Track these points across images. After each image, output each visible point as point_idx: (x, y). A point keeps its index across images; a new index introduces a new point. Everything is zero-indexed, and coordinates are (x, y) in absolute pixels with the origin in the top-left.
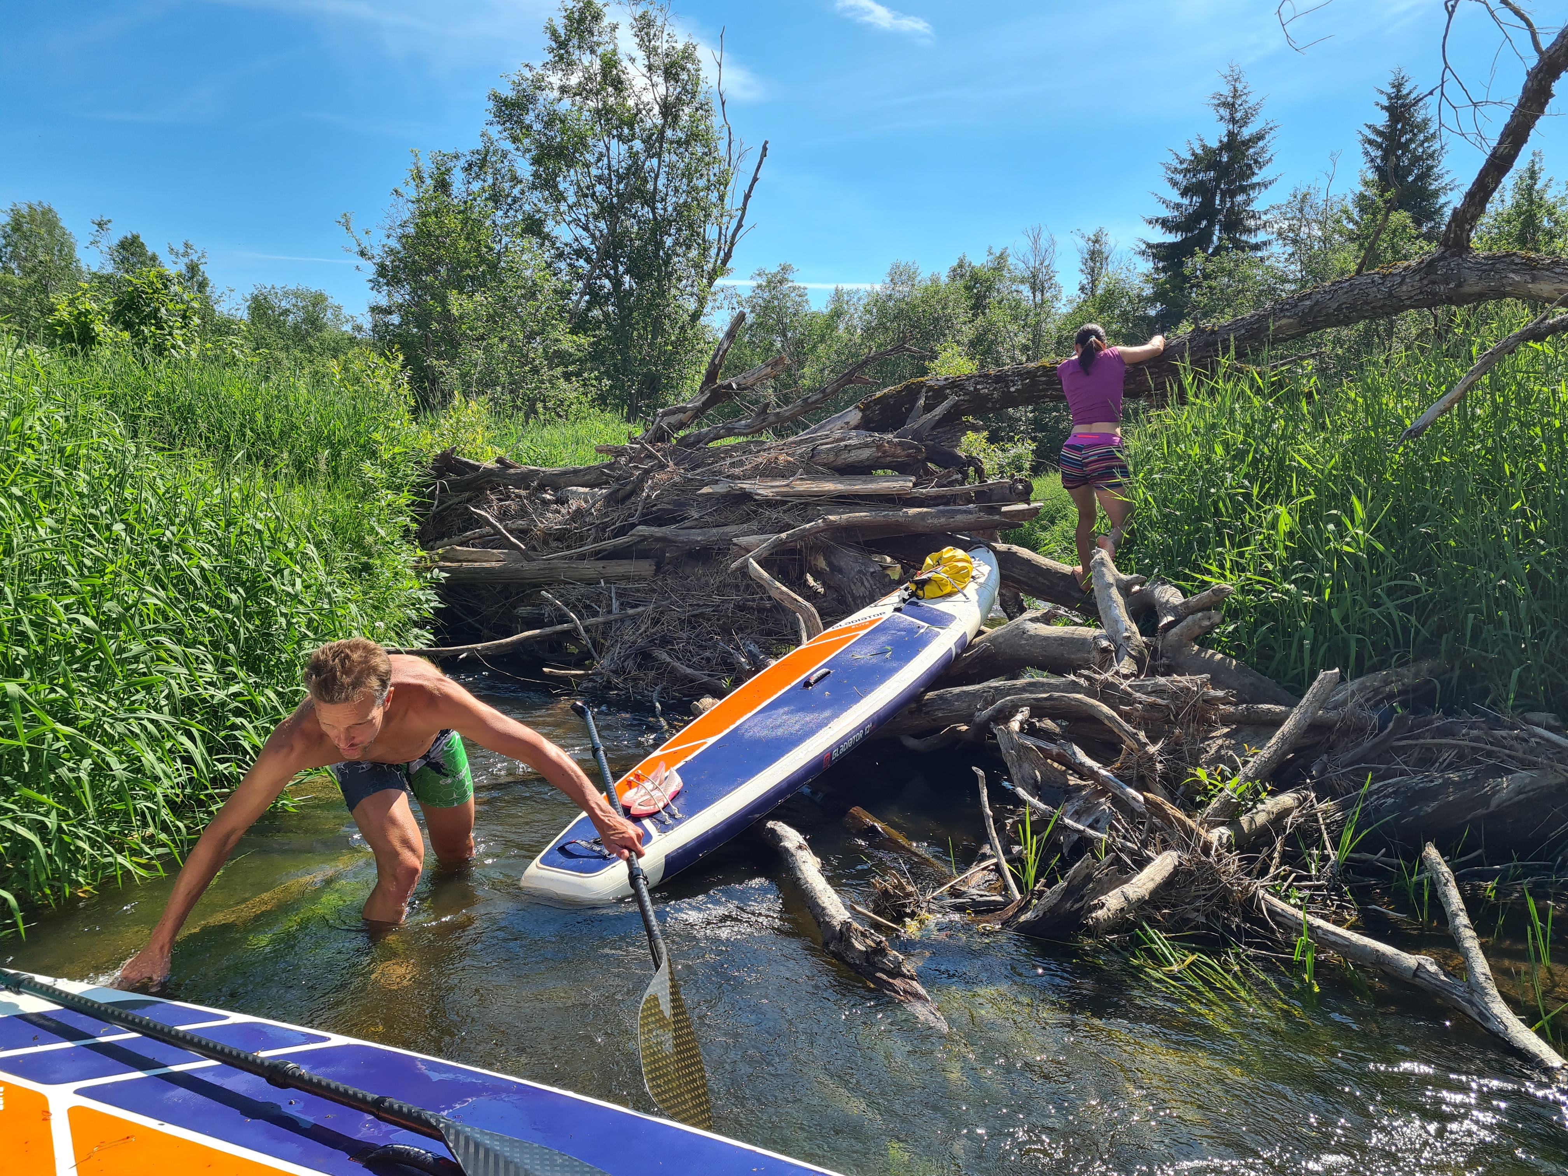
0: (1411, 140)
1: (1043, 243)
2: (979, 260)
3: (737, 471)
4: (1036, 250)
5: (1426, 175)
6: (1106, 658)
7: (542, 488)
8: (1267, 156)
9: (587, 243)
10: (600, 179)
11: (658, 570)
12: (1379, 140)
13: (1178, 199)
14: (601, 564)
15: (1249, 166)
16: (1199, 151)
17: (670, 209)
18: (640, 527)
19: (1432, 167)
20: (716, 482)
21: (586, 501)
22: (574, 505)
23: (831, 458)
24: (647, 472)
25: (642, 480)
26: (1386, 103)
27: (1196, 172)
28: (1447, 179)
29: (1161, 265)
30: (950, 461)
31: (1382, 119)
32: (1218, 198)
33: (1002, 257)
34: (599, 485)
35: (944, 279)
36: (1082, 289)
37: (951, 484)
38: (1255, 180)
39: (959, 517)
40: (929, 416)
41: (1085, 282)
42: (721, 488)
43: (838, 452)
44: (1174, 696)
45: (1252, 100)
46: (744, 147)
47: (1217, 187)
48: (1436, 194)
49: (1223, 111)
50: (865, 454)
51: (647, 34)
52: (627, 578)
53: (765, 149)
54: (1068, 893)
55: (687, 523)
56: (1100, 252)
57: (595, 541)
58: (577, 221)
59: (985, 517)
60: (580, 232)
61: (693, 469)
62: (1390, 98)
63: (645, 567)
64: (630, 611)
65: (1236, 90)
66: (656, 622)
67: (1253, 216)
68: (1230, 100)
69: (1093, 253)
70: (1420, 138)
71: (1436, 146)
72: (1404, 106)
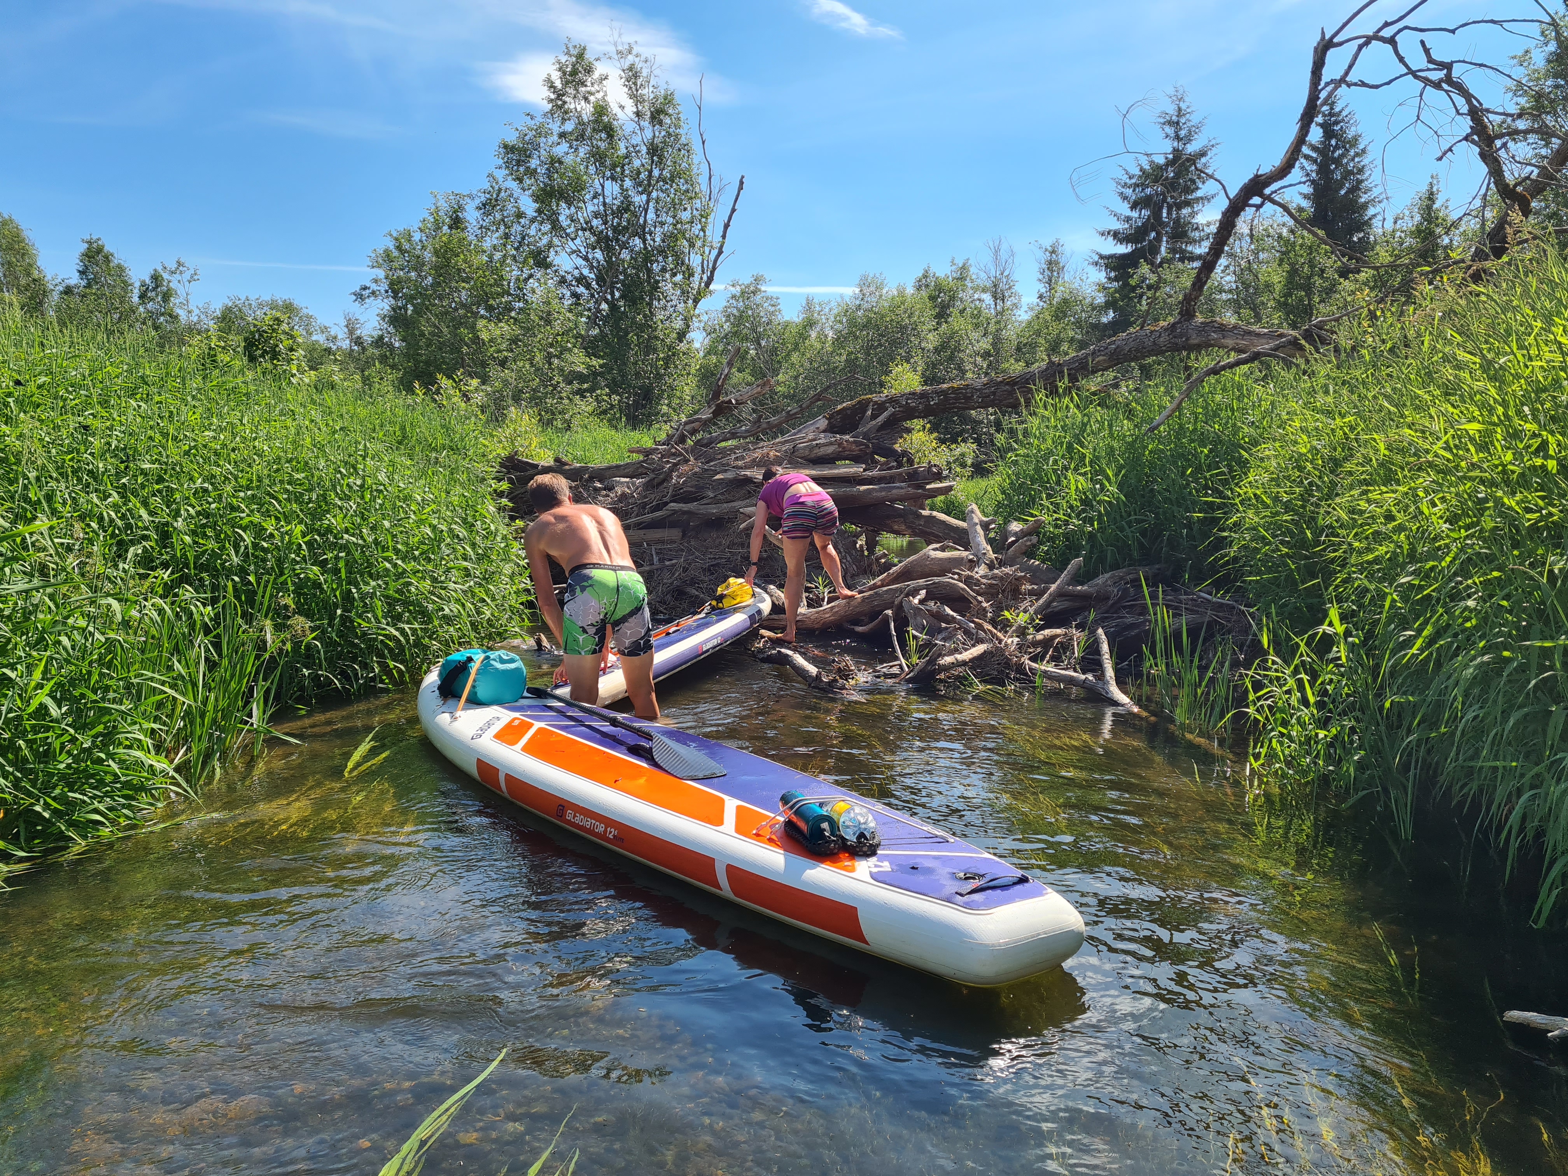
0: (1343, 156)
1: (1004, 255)
2: (943, 271)
3: (740, 463)
4: (996, 261)
5: (1356, 188)
6: (972, 564)
7: (591, 479)
8: (1210, 171)
9: (586, 272)
10: (596, 215)
11: (684, 535)
12: (1314, 155)
13: (1128, 213)
14: (642, 532)
15: (1193, 181)
16: (1147, 167)
17: (658, 239)
18: (672, 504)
19: (1362, 181)
20: (726, 471)
21: (629, 488)
22: (619, 490)
23: (807, 453)
24: (675, 465)
25: (671, 470)
27: (1144, 186)
28: (1375, 192)
29: (1113, 274)
30: (889, 453)
32: (1165, 211)
33: (965, 267)
34: (637, 476)
35: (910, 290)
36: (1041, 297)
37: (890, 469)
38: (1199, 194)
39: (894, 491)
40: (874, 422)
41: (1043, 290)
42: (730, 475)
43: (811, 448)
44: (1001, 579)
45: (1195, 119)
46: (724, 182)
47: (1165, 200)
48: (1365, 206)
49: (1170, 130)
50: (831, 449)
51: (635, 84)
52: (661, 541)
53: (742, 183)
54: (928, 662)
55: (705, 501)
56: (1057, 263)
57: (637, 516)
58: (576, 252)
59: (911, 491)
60: (580, 262)
61: (708, 462)
63: (675, 534)
64: (667, 563)
65: (1180, 109)
66: (685, 570)
67: (1197, 228)
68: (1174, 118)
69: (1050, 263)
70: (1352, 153)
71: (1366, 161)
72: (1337, 123)
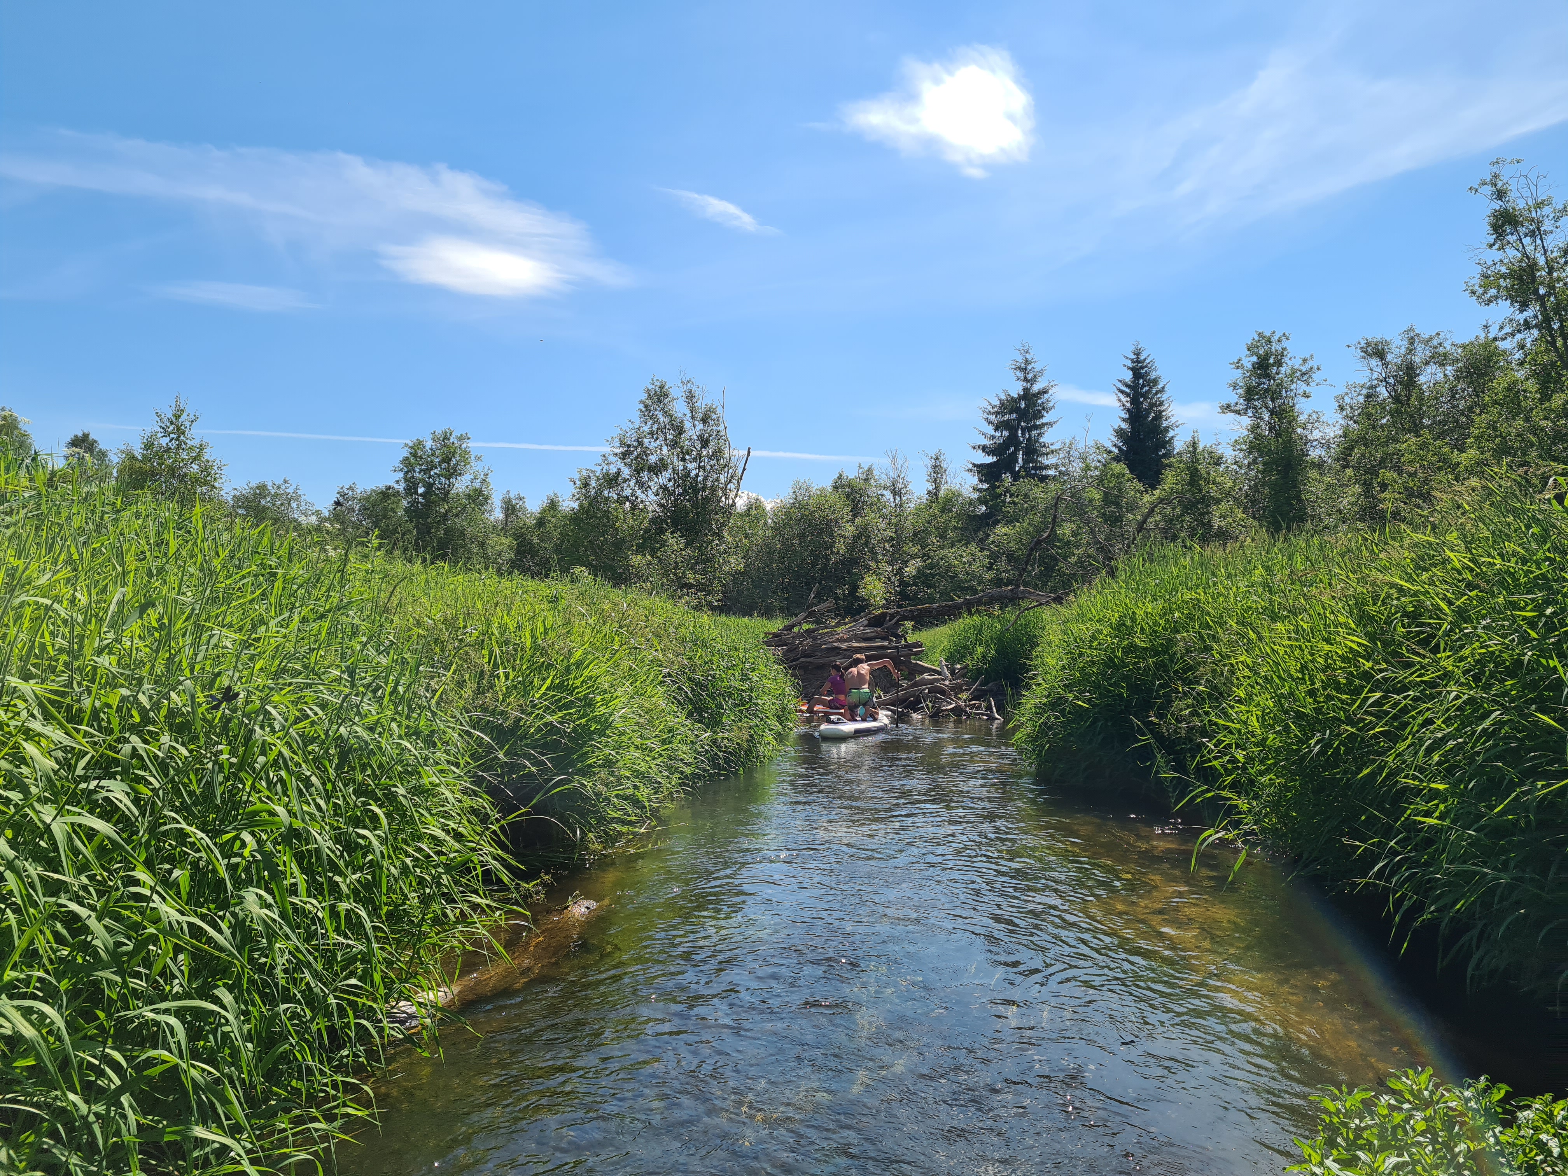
0: (1148, 392)
1: (899, 461)
2: (851, 474)
4: (894, 466)
5: (1159, 416)
6: (944, 680)
8: (1051, 404)
12: (1128, 390)
13: (993, 433)
15: (1039, 411)
16: (1005, 400)
20: (826, 644)
26: (1130, 364)
27: (1004, 414)
29: (983, 478)
30: (897, 635)
31: (1128, 376)
32: (1020, 432)
33: (869, 471)
35: (830, 490)
36: (929, 493)
38: (1044, 420)
40: (890, 623)
41: (931, 488)
43: (864, 634)
44: (955, 685)
45: (1038, 367)
47: (1019, 424)
48: (1166, 430)
49: (1018, 373)
50: (873, 635)
53: (749, 449)
55: (817, 657)
56: (940, 468)
59: (908, 652)
62: (1133, 362)
65: (1026, 361)
67: (1045, 446)
68: (1023, 366)
69: (935, 467)
70: (1154, 390)
71: (1164, 397)
72: (1142, 368)
